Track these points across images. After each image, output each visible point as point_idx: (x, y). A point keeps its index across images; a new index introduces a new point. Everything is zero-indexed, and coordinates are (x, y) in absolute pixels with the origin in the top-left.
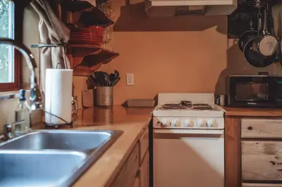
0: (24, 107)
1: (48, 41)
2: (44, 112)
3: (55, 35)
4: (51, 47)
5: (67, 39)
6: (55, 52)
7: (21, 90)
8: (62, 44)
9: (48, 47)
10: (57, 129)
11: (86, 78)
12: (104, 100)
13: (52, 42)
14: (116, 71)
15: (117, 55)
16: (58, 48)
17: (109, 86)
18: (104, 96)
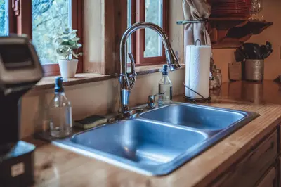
0: (166, 81)
1: (191, 18)
2: (184, 86)
3: (196, 12)
4: (193, 23)
5: (207, 15)
6: (197, 28)
7: (164, 65)
8: (203, 20)
9: (190, 23)
10: (194, 103)
11: (234, 50)
12: (253, 74)
13: (194, 19)
14: (267, 43)
15: (270, 24)
16: (199, 24)
17: (259, 59)
18: (253, 70)
